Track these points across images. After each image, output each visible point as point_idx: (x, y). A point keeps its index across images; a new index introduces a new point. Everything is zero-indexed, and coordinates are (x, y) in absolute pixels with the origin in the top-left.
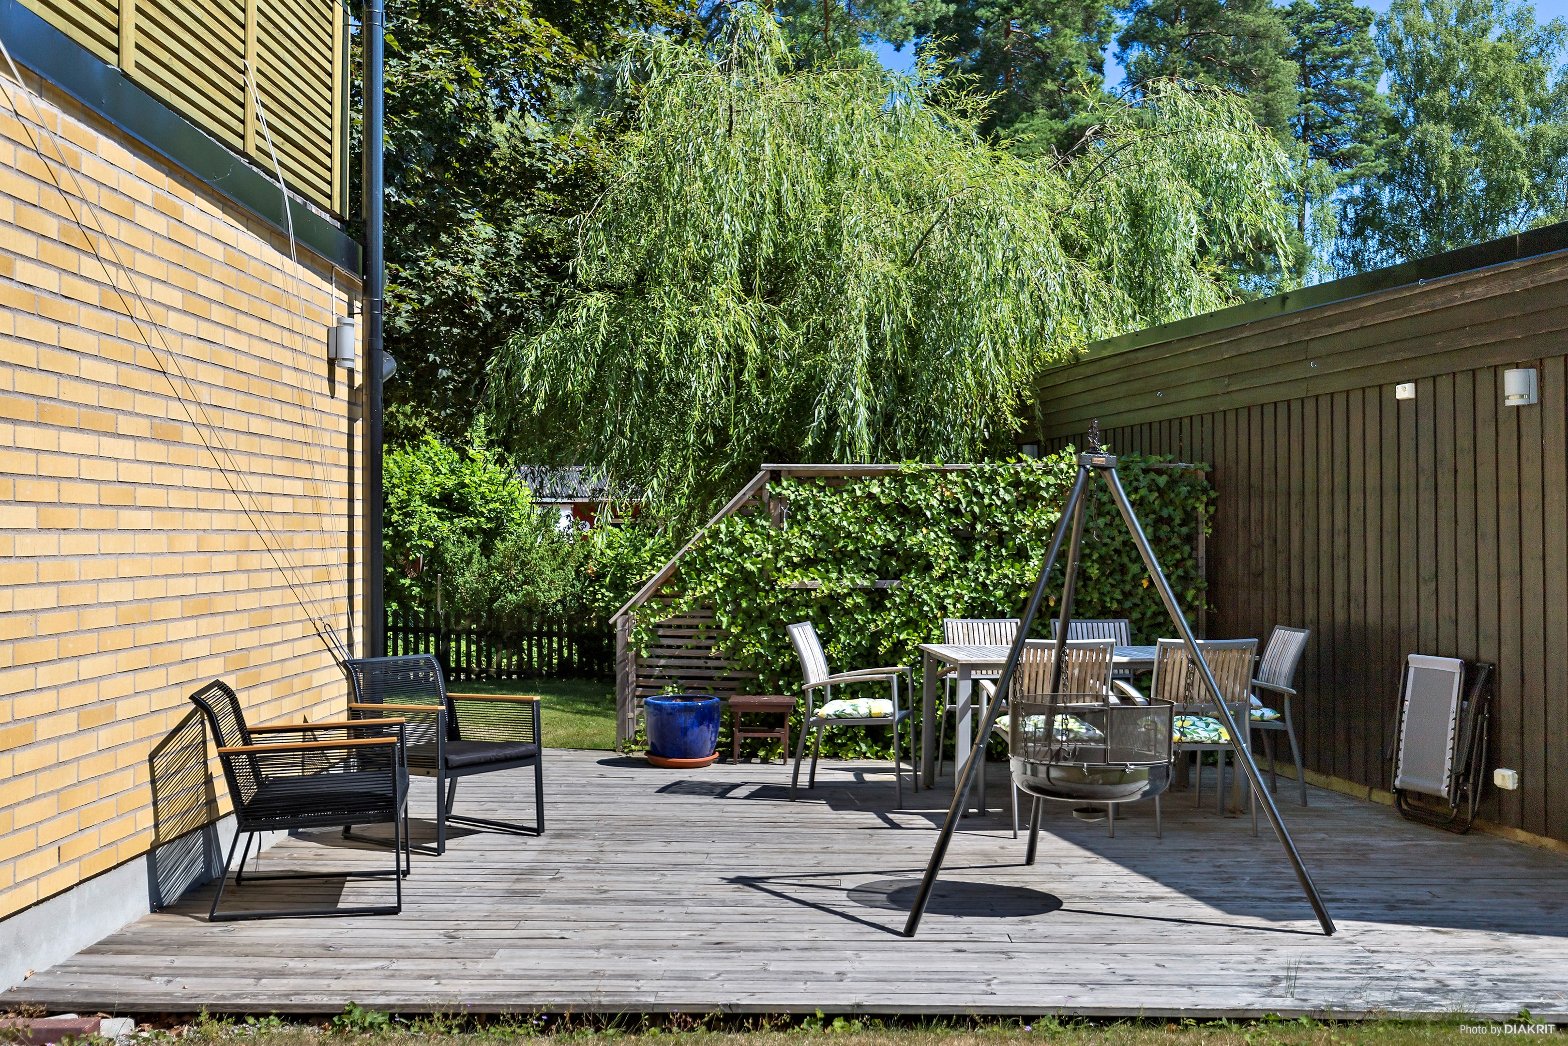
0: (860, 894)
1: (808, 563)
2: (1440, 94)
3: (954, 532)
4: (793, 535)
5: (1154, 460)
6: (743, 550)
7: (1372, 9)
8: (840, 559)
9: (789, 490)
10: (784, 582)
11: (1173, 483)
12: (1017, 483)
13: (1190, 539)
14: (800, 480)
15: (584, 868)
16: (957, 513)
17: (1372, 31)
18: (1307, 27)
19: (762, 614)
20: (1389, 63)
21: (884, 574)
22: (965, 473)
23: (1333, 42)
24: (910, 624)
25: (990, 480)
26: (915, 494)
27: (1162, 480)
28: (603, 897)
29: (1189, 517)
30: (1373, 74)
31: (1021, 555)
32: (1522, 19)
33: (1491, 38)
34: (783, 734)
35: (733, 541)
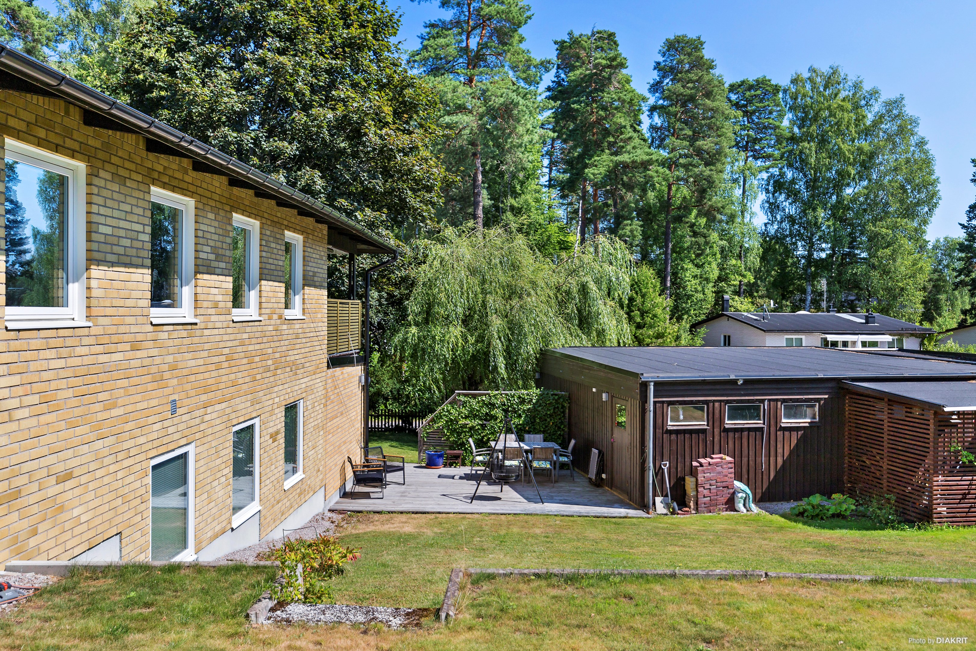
0: (465, 497)
1: (466, 417)
2: (814, 127)
3: (503, 410)
4: (463, 410)
5: (555, 392)
6: (450, 414)
7: (780, 84)
8: (475, 417)
9: (462, 398)
10: (460, 422)
11: (559, 398)
12: (519, 397)
13: (564, 412)
14: (465, 395)
15: (414, 491)
16: (504, 405)
17: (781, 95)
18: (748, 93)
19: (455, 430)
20: (791, 109)
21: (486, 420)
22: (507, 394)
23: (761, 101)
24: (492, 433)
25: (513, 397)
26: (494, 400)
27: (556, 397)
28: (418, 497)
29: (563, 407)
30: (781, 116)
31: (520, 416)
32: (857, 86)
33: (839, 100)
34: (460, 460)
35: (448, 411)
